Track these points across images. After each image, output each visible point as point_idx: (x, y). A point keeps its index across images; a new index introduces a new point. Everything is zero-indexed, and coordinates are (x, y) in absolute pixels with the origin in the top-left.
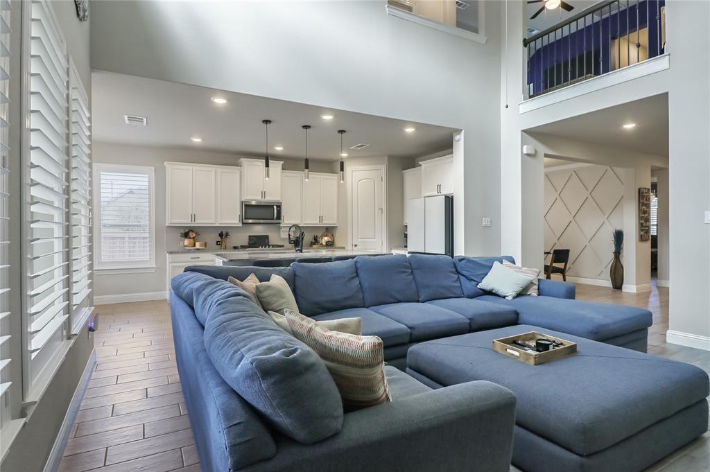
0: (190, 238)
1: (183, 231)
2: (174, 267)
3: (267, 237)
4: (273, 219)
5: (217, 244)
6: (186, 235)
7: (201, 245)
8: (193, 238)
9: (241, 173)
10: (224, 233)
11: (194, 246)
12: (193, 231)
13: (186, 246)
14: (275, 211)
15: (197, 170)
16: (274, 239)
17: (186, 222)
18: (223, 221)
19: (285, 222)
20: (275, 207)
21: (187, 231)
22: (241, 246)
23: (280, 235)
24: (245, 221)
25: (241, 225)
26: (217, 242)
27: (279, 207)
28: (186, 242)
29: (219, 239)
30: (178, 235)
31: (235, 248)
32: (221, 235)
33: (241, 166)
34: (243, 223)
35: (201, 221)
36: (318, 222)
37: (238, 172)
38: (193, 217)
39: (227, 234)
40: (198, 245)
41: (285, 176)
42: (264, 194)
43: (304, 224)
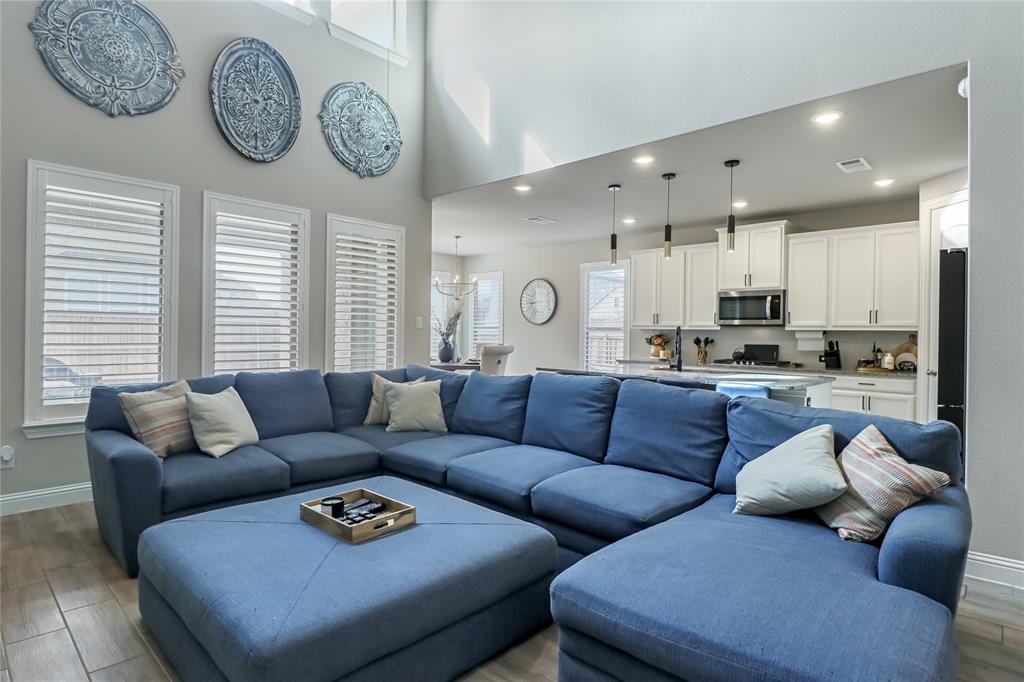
3: (776, 348)
4: (767, 318)
9: (717, 251)
10: (703, 339)
14: (769, 305)
16: (787, 353)
17: (648, 324)
19: (793, 323)
20: (769, 298)
25: (719, 328)
27: (775, 298)
28: (653, 350)
33: (718, 241)
34: (720, 325)
35: (666, 323)
36: (867, 323)
41: (796, 244)
42: (749, 278)
43: (834, 326)
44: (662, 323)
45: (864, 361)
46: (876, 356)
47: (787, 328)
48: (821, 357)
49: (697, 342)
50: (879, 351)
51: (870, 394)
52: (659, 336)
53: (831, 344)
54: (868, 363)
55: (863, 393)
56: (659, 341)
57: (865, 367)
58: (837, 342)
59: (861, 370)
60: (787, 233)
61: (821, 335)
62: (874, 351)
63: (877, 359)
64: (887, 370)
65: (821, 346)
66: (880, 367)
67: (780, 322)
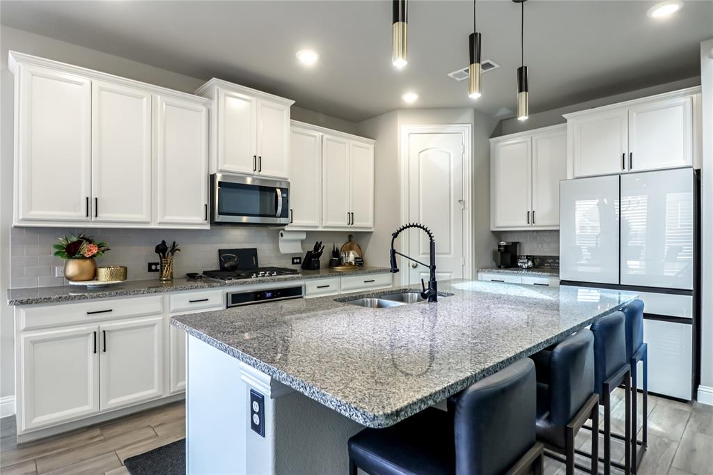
0: (83, 258)
1: (62, 241)
2: (34, 342)
3: (254, 252)
4: (274, 216)
5: (150, 270)
6: (72, 251)
7: (112, 276)
8: (91, 258)
9: (209, 112)
10: (169, 245)
11: (95, 276)
12: (90, 242)
13: (69, 279)
14: (280, 199)
15: (102, 89)
16: (266, 257)
17: (72, 215)
18: (168, 218)
19: (294, 222)
20: (278, 191)
21: (75, 239)
22: (205, 273)
23: (278, 249)
24: (218, 218)
25: (208, 227)
26: (150, 265)
27: (285, 191)
28: (73, 268)
29: (156, 258)
30: (46, 251)
31: (192, 277)
32: (161, 249)
33: (210, 97)
34: (213, 223)
35: (113, 216)
36: (345, 223)
37: (204, 109)
38: (92, 205)
39: (174, 249)
40: (104, 276)
42: (258, 161)
44: (104, 217)
48: (294, 259)
49: (163, 248)
56: (94, 250)
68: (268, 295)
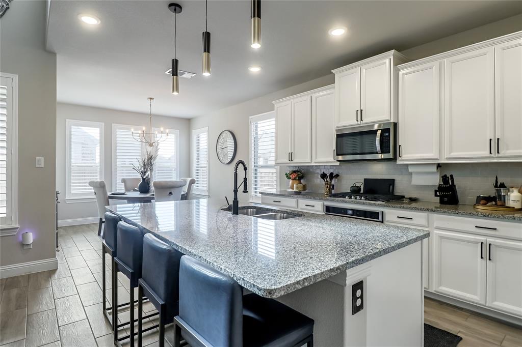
3: (392, 182)
4: (376, 153)
19: (404, 156)
20: (379, 133)
25: (337, 164)
27: (387, 132)
38: (291, 156)
41: (404, 74)
42: (360, 113)
43: (447, 159)
44: (295, 161)
45: (484, 198)
46: (499, 192)
47: (398, 162)
48: (436, 191)
49: (324, 176)
50: (503, 186)
51: (490, 240)
52: (295, 172)
53: (445, 179)
54: (488, 200)
55: (482, 239)
56: (294, 175)
57: (485, 204)
58: (452, 176)
59: (480, 208)
60: (396, 64)
61: (434, 169)
62: (496, 186)
63: (500, 196)
64: (513, 210)
65: (435, 180)
66: (503, 205)
67: (390, 156)
68: (350, 212)
